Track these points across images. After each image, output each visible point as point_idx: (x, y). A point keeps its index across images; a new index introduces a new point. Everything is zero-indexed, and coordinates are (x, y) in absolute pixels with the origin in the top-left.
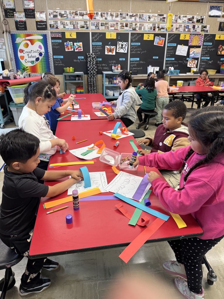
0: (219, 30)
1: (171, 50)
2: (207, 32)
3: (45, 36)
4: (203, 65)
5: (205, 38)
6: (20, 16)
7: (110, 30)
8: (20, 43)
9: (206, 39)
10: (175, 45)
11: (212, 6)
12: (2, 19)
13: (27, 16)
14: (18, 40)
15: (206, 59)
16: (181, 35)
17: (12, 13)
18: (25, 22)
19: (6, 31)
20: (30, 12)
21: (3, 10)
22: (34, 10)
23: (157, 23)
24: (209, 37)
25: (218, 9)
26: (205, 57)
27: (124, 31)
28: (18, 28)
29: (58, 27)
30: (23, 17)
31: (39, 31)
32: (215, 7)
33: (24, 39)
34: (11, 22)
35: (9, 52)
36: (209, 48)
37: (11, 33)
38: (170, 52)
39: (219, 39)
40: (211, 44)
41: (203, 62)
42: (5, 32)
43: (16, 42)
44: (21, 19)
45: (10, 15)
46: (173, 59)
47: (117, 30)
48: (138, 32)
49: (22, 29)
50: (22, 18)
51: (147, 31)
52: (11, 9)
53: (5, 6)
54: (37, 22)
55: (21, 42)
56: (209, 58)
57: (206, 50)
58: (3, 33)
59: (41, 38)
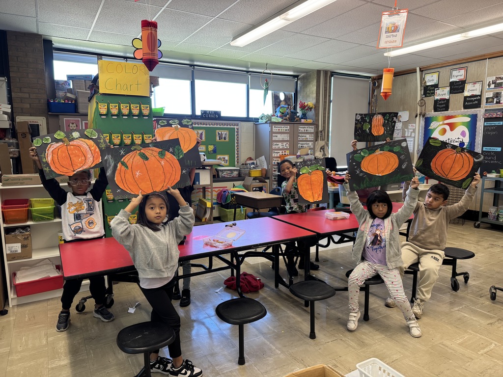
3: (474, 118)
6: (443, 93)
8: (435, 129)
12: (419, 99)
13: (452, 91)
14: (433, 125)
17: (432, 90)
18: (448, 100)
19: (420, 115)
20: (457, 85)
21: (423, 88)
22: (466, 80)
28: (436, 110)
29: (500, 101)
30: (447, 94)
31: (466, 110)
33: (441, 123)
34: (430, 101)
35: (418, 141)
37: (426, 116)
42: (418, 116)
43: (430, 128)
44: (444, 97)
45: (429, 94)
49: (442, 110)
50: (445, 94)
52: (432, 86)
53: (425, 82)
54: (465, 98)
55: (437, 127)
58: (416, 116)
59: (469, 119)
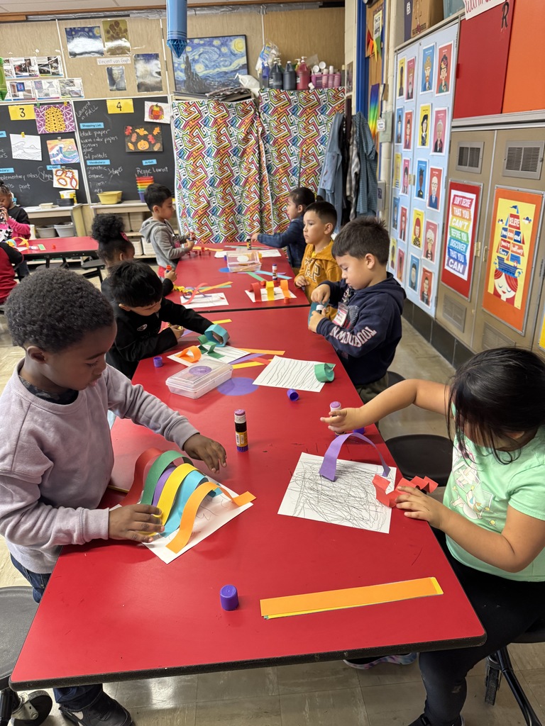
2: (81, 96)
4: (98, 181)
5: (80, 112)
9: (83, 114)
10: (3, 134)
11: (71, 28)
15: (101, 166)
16: (11, 109)
24: (89, 107)
25: (91, 34)
26: (98, 161)
32: (80, 31)
36: (99, 135)
39: (118, 111)
40: (102, 127)
41: (96, 172)
46: (11, 170)
56: (107, 162)
57: (92, 143)
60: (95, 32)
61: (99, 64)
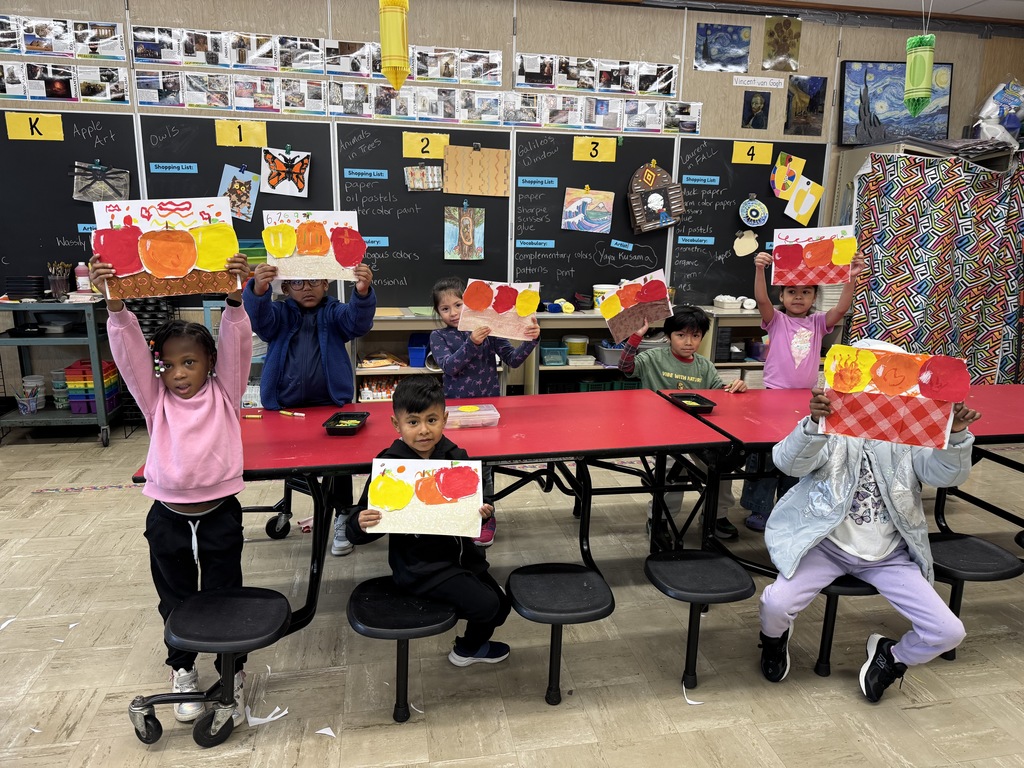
0: (745, 124)
1: (536, 203)
2: (694, 131)
4: (688, 269)
5: (688, 157)
7: (234, 109)
9: (692, 160)
10: (552, 182)
11: (706, 25)
15: (698, 246)
16: (577, 141)
23: (459, 86)
24: (704, 150)
25: (735, 37)
26: (696, 238)
27: (304, 118)
32: (720, 30)
36: (708, 197)
38: (531, 215)
39: (747, 160)
40: (717, 183)
41: (689, 256)
46: (551, 244)
47: (271, 109)
48: (375, 121)
51: (417, 121)
56: (710, 241)
57: (695, 208)
60: (742, 36)
61: (734, 84)
